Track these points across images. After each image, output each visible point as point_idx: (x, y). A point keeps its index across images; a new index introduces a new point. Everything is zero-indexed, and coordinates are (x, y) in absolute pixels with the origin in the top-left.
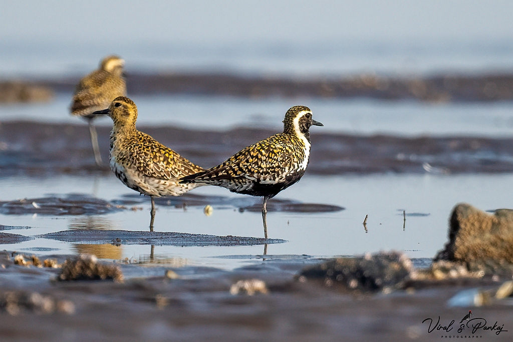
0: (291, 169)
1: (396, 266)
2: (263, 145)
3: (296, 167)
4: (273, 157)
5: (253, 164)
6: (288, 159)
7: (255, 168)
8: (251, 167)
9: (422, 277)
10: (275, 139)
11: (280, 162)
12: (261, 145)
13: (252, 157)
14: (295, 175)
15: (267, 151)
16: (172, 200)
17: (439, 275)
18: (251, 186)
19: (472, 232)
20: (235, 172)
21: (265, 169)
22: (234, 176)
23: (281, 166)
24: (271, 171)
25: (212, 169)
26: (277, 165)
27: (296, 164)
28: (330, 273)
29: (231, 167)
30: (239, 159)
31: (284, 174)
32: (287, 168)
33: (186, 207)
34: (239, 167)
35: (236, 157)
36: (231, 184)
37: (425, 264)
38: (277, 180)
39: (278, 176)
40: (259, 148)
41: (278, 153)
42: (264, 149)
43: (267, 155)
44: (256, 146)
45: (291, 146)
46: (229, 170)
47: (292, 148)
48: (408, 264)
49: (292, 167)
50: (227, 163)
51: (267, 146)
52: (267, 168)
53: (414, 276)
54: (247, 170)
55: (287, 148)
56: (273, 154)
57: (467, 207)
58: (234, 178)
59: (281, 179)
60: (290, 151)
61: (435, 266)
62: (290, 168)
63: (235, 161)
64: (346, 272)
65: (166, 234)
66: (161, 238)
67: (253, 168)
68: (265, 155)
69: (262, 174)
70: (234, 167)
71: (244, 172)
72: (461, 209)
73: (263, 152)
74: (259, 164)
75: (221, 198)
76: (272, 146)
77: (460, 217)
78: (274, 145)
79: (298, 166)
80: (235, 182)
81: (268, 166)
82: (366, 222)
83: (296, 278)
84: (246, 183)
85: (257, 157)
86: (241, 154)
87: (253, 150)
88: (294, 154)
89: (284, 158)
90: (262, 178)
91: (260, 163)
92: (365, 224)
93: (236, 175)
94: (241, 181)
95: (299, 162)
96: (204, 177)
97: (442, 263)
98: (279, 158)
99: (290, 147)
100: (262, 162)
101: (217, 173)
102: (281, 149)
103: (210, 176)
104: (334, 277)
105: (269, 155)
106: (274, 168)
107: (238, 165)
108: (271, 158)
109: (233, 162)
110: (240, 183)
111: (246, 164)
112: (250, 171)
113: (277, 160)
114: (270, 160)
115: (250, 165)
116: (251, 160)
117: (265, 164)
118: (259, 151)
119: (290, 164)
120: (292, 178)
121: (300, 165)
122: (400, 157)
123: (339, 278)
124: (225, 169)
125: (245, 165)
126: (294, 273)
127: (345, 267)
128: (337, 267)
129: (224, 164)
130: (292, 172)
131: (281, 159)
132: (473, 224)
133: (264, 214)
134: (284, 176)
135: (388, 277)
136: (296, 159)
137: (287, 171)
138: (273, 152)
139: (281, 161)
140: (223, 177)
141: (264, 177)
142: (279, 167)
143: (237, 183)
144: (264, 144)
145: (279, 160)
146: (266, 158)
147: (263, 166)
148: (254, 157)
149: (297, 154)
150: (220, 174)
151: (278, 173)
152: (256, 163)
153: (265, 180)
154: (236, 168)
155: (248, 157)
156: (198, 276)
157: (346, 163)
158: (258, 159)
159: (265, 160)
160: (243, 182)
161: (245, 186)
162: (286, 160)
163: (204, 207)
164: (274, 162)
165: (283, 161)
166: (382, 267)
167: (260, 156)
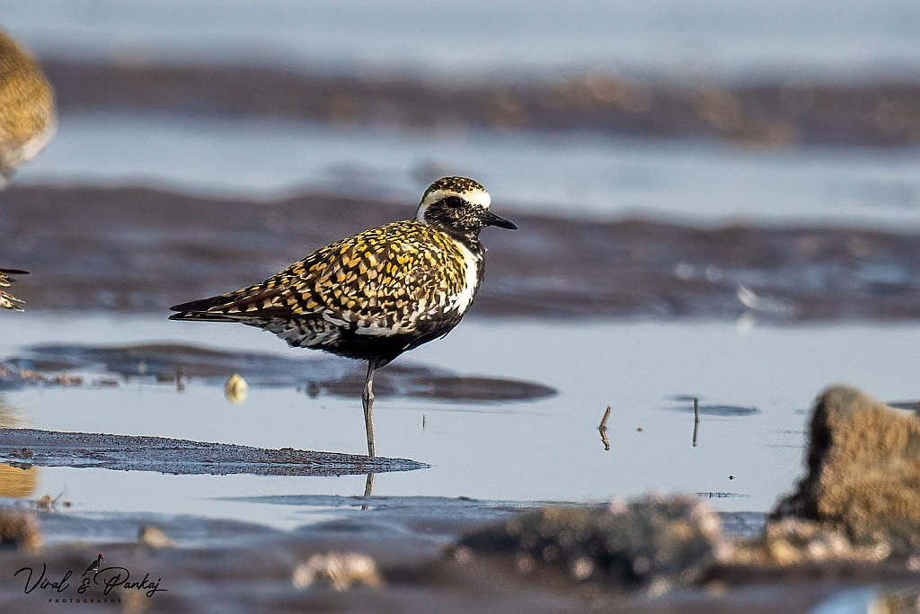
0: (431, 305)
1: (680, 530)
2: (373, 242)
3: (443, 302)
4: (393, 274)
5: (346, 286)
6: (428, 280)
7: (349, 297)
8: (340, 292)
9: (746, 557)
10: (400, 230)
11: (409, 285)
12: (367, 242)
13: (346, 269)
14: (439, 320)
15: (381, 257)
16: (148, 361)
17: (784, 553)
18: (335, 336)
19: (861, 454)
20: (303, 303)
21: (372, 300)
22: (300, 311)
23: (412, 297)
24: (386, 306)
25: (248, 291)
26: (401, 292)
27: (443, 295)
28: (529, 541)
29: (293, 289)
30: (315, 270)
31: (415, 314)
32: (423, 302)
33: (184, 380)
34: (313, 292)
35: (307, 266)
36: (288, 328)
37: (748, 528)
38: (396, 327)
39: (400, 318)
40: (363, 249)
41: (407, 264)
42: (373, 252)
43: (381, 267)
44: (356, 243)
45: (437, 250)
46: (289, 296)
47: (440, 256)
48: (710, 525)
49: (434, 302)
50: (285, 280)
51: (383, 246)
52: (378, 299)
53: (725, 553)
54: (330, 300)
55: (428, 255)
56: (395, 267)
57: (850, 395)
58: (297, 318)
59: (405, 325)
60: (433, 262)
61: (774, 530)
62: (429, 302)
63: (305, 276)
64: (566, 540)
65: (139, 440)
66: (128, 450)
67: (346, 296)
68: (375, 268)
69: (364, 312)
70: (302, 289)
71: (324, 304)
72: (836, 398)
73: (372, 259)
74: (361, 287)
75: (267, 359)
76: (394, 247)
77: (832, 419)
78: (398, 245)
79: (447, 300)
80: (298, 323)
81: (380, 294)
82: (607, 425)
83: (449, 552)
84: (323, 328)
85: (356, 270)
86: (319, 258)
87: (349, 252)
88: (441, 269)
89: (418, 279)
90: (361, 323)
91: (362, 285)
92: (602, 429)
93: (305, 309)
94: (313, 323)
95: (449, 291)
96: (228, 308)
97: (790, 525)
98: (408, 277)
99: (434, 254)
100: (367, 284)
101: (259, 303)
102: (412, 255)
103: (243, 307)
104: (537, 552)
105: (385, 268)
106: (395, 300)
107: (311, 284)
108: (390, 275)
109: (298, 279)
110: (310, 328)
111: (329, 284)
112: (337, 302)
113: (403, 282)
114: (387, 280)
115: (339, 288)
116: (342, 277)
117: (373, 288)
118: (361, 255)
119: (430, 294)
120: (430, 327)
121: (451, 299)
122: (684, 271)
123: (549, 553)
124: (279, 293)
125: (326, 288)
126: (444, 540)
127: (562, 529)
128: (544, 530)
129: (278, 281)
130: (432, 312)
131: (412, 280)
132: (863, 436)
133: (367, 402)
134: (412, 319)
135: (663, 556)
136: (443, 284)
137: (422, 309)
138: (394, 262)
139: (411, 284)
140: (273, 311)
141: (366, 320)
142: (405, 297)
143: (303, 327)
144: (376, 239)
145: (407, 283)
146: (379, 274)
147: (369, 293)
148: (350, 270)
149: (448, 271)
150: (268, 305)
151: (400, 311)
152: (354, 285)
153: (367, 325)
154: (306, 293)
155: (335, 270)
156: (219, 542)
157: (556, 283)
158: (359, 275)
159: (375, 280)
160: (318, 327)
161: (320, 335)
162: (423, 282)
163: (225, 379)
164: (396, 286)
165: (415, 284)
166: (649, 531)
167: (363, 268)
